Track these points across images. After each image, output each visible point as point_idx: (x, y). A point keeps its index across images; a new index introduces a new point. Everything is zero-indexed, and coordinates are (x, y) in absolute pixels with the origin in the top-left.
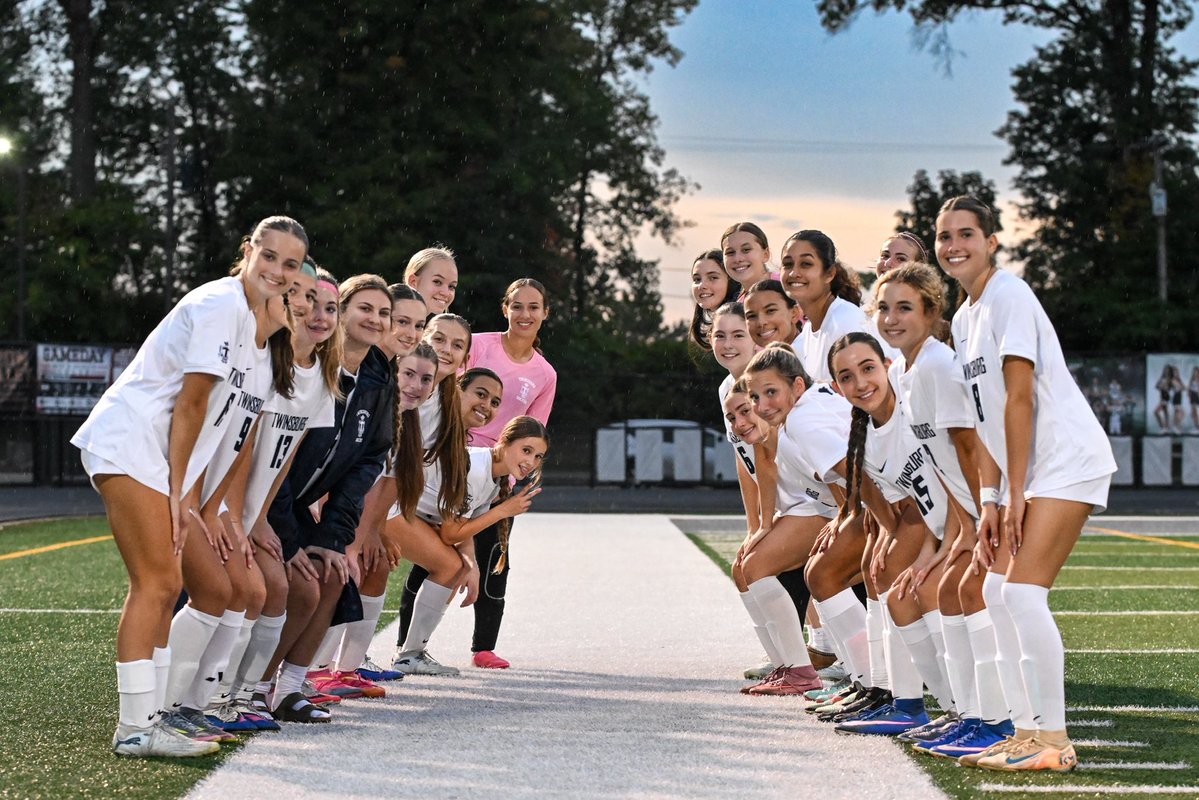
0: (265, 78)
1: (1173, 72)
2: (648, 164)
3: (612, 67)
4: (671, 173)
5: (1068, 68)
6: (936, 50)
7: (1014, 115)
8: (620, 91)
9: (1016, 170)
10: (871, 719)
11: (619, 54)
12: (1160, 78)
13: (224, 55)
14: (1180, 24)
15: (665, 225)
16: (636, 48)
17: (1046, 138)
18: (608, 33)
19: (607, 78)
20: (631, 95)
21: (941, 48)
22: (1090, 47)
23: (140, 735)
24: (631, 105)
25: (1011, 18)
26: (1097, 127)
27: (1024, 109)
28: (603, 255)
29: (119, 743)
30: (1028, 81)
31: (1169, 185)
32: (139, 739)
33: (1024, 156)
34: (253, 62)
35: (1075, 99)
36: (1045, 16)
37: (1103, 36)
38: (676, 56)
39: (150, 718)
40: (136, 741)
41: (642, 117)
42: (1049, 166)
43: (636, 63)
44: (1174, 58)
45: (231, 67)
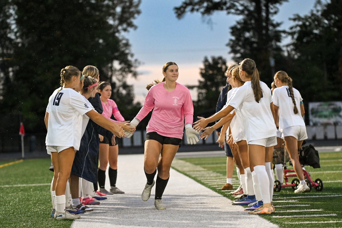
0: (22, 38)
1: (275, 26)
2: (129, 58)
3: (118, 31)
4: (136, 60)
5: (245, 26)
6: (208, 23)
7: (231, 40)
8: (120, 38)
9: (232, 55)
10: (241, 201)
11: (120, 28)
12: (271, 28)
13: (10, 33)
14: (276, 13)
15: (135, 75)
16: (125, 26)
17: (240, 46)
18: (117, 22)
19: (117, 35)
20: (123, 39)
21: (209, 22)
22: (251, 20)
23: (62, 214)
24: (124, 42)
25: (229, 13)
26: (254, 42)
27: (233, 38)
28: (118, 84)
29: (57, 217)
30: (234, 30)
31: (275, 57)
32: (62, 215)
33: (234, 51)
34: (18, 34)
35: (247, 35)
36: (238, 12)
37: (254, 17)
38: (135, 28)
39: (65, 210)
40: (61, 216)
41: (127, 45)
42: (241, 54)
43: (125, 30)
44: (275, 22)
45: (12, 36)
